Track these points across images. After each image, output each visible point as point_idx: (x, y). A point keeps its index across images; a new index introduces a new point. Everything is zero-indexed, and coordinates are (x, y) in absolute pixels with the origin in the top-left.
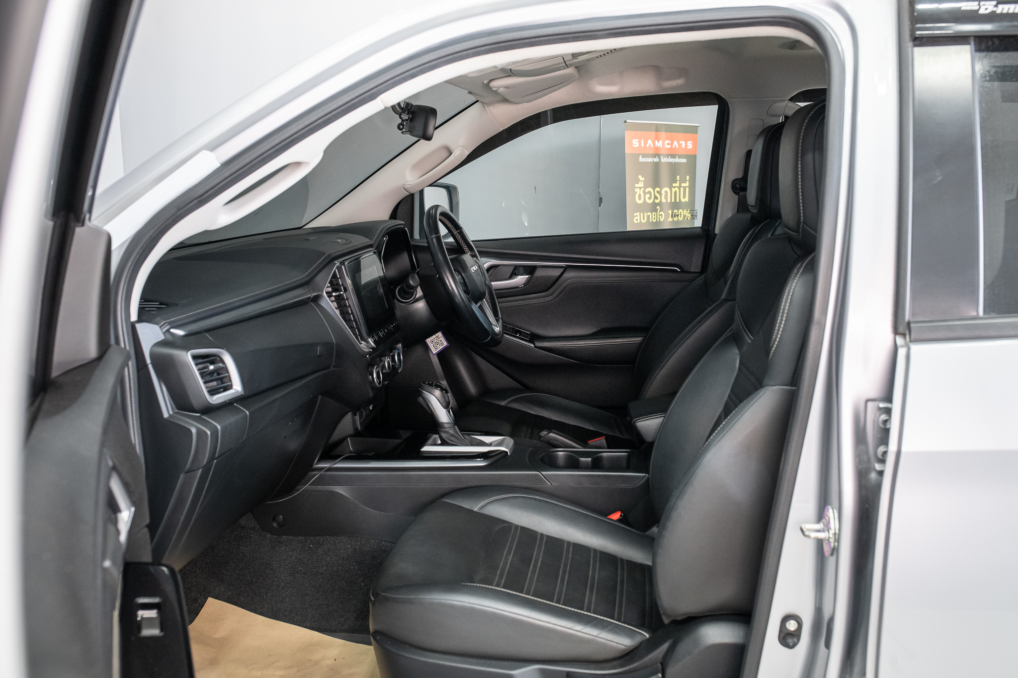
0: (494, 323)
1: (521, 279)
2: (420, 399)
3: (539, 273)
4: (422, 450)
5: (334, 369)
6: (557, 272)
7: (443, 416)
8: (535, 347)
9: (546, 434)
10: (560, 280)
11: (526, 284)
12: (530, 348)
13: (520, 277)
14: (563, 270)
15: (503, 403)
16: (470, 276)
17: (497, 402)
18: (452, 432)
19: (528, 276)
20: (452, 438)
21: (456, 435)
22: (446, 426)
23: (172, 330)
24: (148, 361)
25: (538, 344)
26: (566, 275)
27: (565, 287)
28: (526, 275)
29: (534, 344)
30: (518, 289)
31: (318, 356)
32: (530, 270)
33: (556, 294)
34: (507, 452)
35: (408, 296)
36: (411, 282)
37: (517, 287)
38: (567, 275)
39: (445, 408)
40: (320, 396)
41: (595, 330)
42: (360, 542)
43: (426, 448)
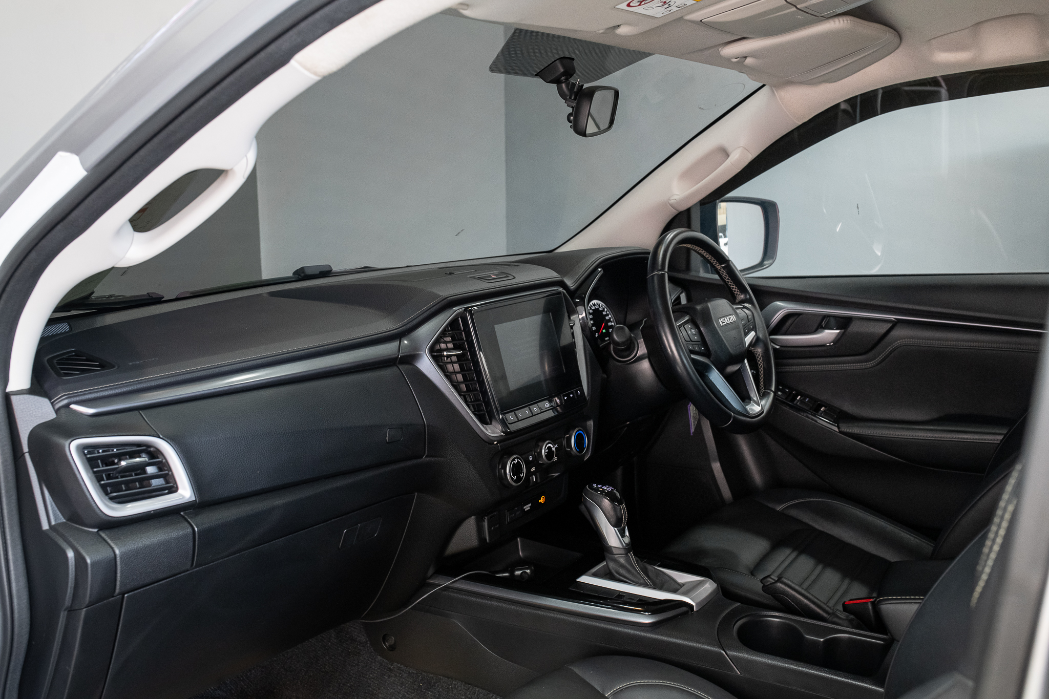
0: (755, 399)
1: (829, 335)
2: (583, 508)
3: (853, 328)
4: (577, 580)
5: (428, 459)
6: (882, 328)
7: (613, 537)
8: (840, 432)
9: (773, 583)
10: (886, 340)
11: (837, 341)
12: (831, 432)
13: (827, 331)
14: (890, 325)
15: (779, 508)
16: (714, 332)
17: (771, 505)
18: (622, 561)
19: (838, 331)
20: (622, 571)
21: (629, 567)
22: (615, 551)
23: (73, 406)
24: (26, 449)
25: (846, 428)
26: (896, 333)
27: (891, 352)
28: (837, 329)
29: (839, 428)
30: (825, 348)
31: (387, 443)
32: (843, 323)
33: (879, 359)
34: (692, 606)
35: (626, 353)
36: (615, 337)
37: (824, 346)
38: (898, 332)
39: (614, 526)
40: (416, 494)
41: (935, 415)
42: (478, 695)
43: (584, 579)
